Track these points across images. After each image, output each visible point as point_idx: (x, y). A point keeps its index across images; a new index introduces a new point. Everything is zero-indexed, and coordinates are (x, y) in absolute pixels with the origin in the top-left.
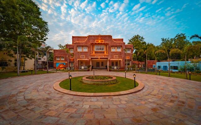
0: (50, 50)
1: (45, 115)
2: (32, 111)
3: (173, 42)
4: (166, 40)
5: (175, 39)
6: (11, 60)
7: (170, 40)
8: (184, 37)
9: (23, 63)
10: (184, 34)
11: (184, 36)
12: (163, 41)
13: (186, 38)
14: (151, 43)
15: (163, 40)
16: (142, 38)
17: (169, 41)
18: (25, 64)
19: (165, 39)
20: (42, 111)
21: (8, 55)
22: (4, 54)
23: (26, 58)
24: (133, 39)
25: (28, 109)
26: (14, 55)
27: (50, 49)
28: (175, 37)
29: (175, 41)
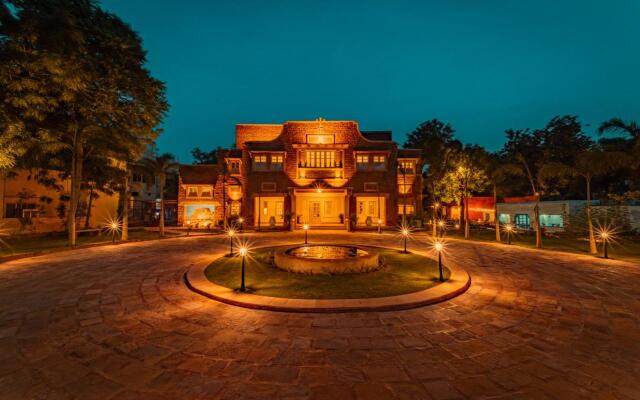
0: (170, 165)
1: (176, 372)
2: (135, 358)
3: (542, 142)
4: (520, 135)
5: (548, 133)
6: (50, 196)
7: (532, 135)
8: (576, 127)
9: (84, 207)
10: (574, 118)
11: (573, 122)
12: (511, 137)
13: (579, 131)
14: (476, 146)
15: (511, 133)
16: (448, 129)
17: (529, 138)
18: (92, 209)
19: (518, 133)
20: (167, 359)
21: (41, 181)
22: (29, 178)
23: (95, 191)
24: (420, 130)
25: (122, 353)
26: (59, 183)
27: (171, 162)
28: (548, 127)
29: (546, 137)
